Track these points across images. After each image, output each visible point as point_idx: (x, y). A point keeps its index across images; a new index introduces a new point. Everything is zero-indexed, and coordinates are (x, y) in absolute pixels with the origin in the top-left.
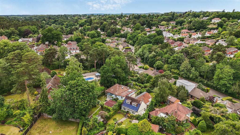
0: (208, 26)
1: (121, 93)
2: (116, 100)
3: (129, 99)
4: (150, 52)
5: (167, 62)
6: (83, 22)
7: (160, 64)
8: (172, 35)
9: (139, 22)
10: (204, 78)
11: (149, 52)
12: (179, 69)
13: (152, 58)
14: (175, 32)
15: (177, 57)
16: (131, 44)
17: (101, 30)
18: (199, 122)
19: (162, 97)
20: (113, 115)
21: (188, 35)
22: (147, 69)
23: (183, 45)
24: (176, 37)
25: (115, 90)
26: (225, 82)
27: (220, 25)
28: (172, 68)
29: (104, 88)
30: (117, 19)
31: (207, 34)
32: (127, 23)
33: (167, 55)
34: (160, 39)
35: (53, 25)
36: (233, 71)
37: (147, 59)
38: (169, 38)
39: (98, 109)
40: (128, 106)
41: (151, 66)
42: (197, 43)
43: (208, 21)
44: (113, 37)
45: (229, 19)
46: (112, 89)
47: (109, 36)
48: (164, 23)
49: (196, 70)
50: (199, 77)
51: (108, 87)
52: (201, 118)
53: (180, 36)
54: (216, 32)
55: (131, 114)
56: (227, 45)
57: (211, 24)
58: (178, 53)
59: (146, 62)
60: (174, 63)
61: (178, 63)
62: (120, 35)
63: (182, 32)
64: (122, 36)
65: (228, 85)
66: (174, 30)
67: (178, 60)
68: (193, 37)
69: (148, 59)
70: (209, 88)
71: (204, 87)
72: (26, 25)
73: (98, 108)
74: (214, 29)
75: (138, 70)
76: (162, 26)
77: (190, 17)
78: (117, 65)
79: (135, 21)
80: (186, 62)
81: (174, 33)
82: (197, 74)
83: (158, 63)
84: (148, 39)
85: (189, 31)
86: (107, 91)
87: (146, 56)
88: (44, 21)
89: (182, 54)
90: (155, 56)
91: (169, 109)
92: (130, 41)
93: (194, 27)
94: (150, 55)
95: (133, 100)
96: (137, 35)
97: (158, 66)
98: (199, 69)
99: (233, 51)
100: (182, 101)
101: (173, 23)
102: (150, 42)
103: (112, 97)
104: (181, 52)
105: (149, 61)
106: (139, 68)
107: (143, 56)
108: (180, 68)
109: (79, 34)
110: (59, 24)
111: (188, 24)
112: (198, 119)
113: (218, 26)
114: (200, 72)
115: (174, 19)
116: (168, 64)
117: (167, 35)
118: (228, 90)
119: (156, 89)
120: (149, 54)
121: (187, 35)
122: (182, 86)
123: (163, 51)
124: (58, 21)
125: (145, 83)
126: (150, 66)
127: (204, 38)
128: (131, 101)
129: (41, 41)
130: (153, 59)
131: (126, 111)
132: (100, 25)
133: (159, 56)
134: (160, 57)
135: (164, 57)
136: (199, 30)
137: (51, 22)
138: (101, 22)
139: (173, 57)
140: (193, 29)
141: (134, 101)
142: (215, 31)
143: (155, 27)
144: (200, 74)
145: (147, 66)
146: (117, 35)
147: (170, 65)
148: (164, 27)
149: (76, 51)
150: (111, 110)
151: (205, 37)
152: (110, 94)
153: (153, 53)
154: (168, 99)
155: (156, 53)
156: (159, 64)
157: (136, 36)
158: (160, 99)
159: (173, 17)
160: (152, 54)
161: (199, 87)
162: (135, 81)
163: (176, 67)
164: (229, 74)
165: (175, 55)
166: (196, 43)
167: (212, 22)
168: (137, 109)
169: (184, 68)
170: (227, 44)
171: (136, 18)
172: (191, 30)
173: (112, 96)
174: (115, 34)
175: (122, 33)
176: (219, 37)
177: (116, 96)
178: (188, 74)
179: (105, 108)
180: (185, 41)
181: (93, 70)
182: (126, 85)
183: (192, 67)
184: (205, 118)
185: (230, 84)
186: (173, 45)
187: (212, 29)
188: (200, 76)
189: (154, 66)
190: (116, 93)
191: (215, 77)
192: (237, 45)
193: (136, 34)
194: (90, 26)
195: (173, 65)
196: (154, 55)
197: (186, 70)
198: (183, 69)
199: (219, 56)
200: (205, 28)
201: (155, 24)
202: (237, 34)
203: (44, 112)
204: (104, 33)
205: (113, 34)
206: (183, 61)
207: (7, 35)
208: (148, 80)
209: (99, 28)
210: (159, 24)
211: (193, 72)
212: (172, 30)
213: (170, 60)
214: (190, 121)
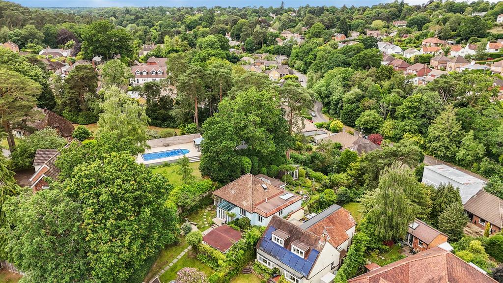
0: (489, 31)
1: (260, 203)
2: (242, 225)
3: (283, 229)
4: (347, 87)
5: (392, 114)
6: (195, 20)
7: (374, 118)
8: (398, 49)
9: (321, 21)
10: (497, 161)
11: (344, 86)
12: (424, 134)
13: (351, 103)
14: (408, 43)
15: (420, 101)
16: (299, 70)
17: (232, 36)
19: (391, 224)
21: (441, 51)
22: (337, 131)
23: (430, 74)
24: (411, 54)
25: (241, 193)
28: (405, 131)
29: (211, 182)
30: (271, 15)
31: (490, 49)
32: (291, 23)
33: (391, 97)
34: (373, 56)
35: (130, 25)
37: (339, 106)
38: (394, 56)
39: (183, 254)
41: (350, 121)
42: (467, 70)
43: (490, 19)
44: (258, 53)
46: (231, 191)
47: (250, 50)
48: (378, 23)
49: (476, 138)
50: (485, 159)
51: (223, 182)
53: (422, 52)
57: (496, 25)
58: (421, 91)
59: (336, 113)
60: (412, 116)
61: (423, 116)
62: (274, 48)
63: (423, 43)
64: (278, 52)
67: (423, 108)
68: (453, 54)
69: (342, 106)
72: (65, 22)
73: (183, 248)
75: (314, 133)
76: (375, 31)
77: (441, 11)
78: (252, 117)
79: (311, 18)
80: (448, 116)
81: (404, 45)
82: (480, 149)
83: (368, 116)
84: (342, 57)
85: (443, 42)
86: (218, 193)
87: (335, 97)
88: (113, 18)
89: (436, 93)
90: (359, 99)
91: (418, 271)
92: (298, 63)
93: (453, 33)
94: (348, 95)
95: (294, 234)
96: (315, 47)
97: (366, 123)
98: (485, 136)
100: (453, 236)
101: (400, 25)
102: (347, 64)
103: (232, 216)
104: (433, 89)
105: (342, 110)
106: (316, 128)
107: (328, 97)
108: (430, 129)
109: (177, 41)
110: (145, 24)
111: (440, 25)
114: (487, 145)
115: (402, 15)
116: (394, 118)
117: (388, 49)
119: (371, 197)
120: (344, 92)
121: (438, 50)
122: (450, 189)
123: (382, 86)
125: (332, 171)
126: (345, 124)
127: (482, 58)
128: (287, 236)
129: (82, 55)
130: (353, 105)
131: (271, 267)
132: (232, 26)
133: (370, 98)
134: (373, 101)
135: (384, 100)
136: (467, 39)
138: (234, 20)
139: (411, 102)
140: (450, 38)
141: (299, 238)
143: (358, 33)
144: (488, 150)
145: (338, 123)
146: (268, 48)
147: (401, 123)
148: (379, 32)
150: (220, 262)
151: (486, 55)
152: (224, 204)
153: (355, 90)
154: (410, 230)
155: (363, 91)
156: (371, 118)
157: (311, 50)
158: (382, 230)
159: (400, 11)
160: (351, 92)
161: (490, 188)
162: (304, 163)
163: (416, 127)
165: (415, 96)
166: (462, 68)
167: (498, 22)
168: (306, 265)
172: (447, 39)
173: (230, 212)
174: (264, 46)
175: (279, 44)
177: (243, 211)
178: (454, 149)
179: (205, 252)
180: (434, 63)
181: (189, 129)
183: (465, 128)
186: (405, 72)
187: (500, 39)
188: (489, 154)
189: (356, 122)
190: (245, 203)
193: (312, 47)
194: (208, 29)
195: (410, 121)
196: (357, 95)
197: (448, 136)
198: (437, 134)
200: (483, 36)
201: (358, 26)
204: (238, 43)
205: (260, 46)
206: (438, 113)
207: (18, 40)
208: (341, 162)
209: (228, 33)
210: (367, 25)
211: (468, 143)
212: (400, 39)
213: (399, 110)
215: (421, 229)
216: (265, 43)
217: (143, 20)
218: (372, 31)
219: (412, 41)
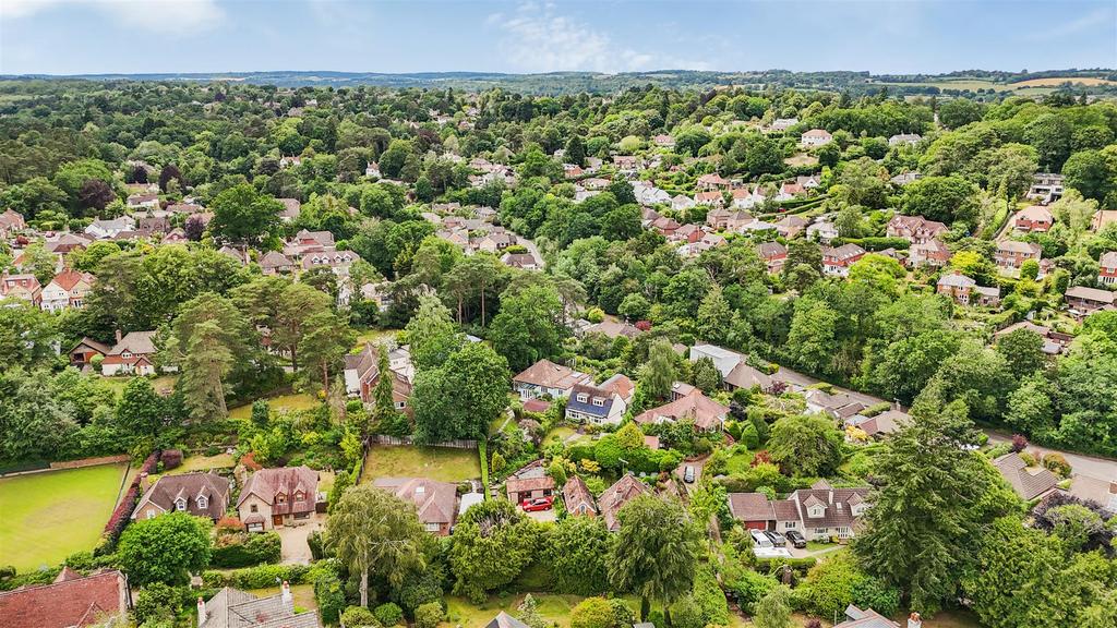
0: (787, 161)
2: (549, 398)
3: (583, 392)
4: (604, 265)
5: (657, 296)
6: (293, 134)
7: (639, 303)
8: (663, 195)
9: (535, 138)
10: (764, 339)
11: (598, 264)
12: (694, 317)
13: (611, 286)
14: (677, 183)
15: (687, 279)
16: (519, 232)
17: (382, 170)
18: (743, 430)
19: (660, 384)
20: (549, 431)
21: (722, 198)
22: (599, 322)
23: (703, 239)
24: (682, 205)
25: (541, 374)
26: (815, 345)
27: (829, 158)
28: (674, 315)
30: (432, 113)
31: (784, 196)
32: (483, 141)
34: (630, 216)
36: (833, 316)
37: (596, 289)
38: (658, 208)
39: (507, 421)
40: (582, 406)
41: (611, 310)
42: (749, 230)
43: (790, 141)
44: (439, 203)
45: (857, 135)
46: (530, 374)
47: (424, 197)
48: (630, 140)
49: (743, 316)
50: (753, 338)
51: (518, 371)
52: (747, 422)
53: (695, 202)
54: (812, 182)
55: (593, 424)
56: (836, 236)
57: (799, 150)
58: (689, 268)
59: (591, 299)
60: (680, 298)
61: (692, 297)
62: (468, 192)
63: (699, 182)
64: (478, 199)
65: (823, 353)
66: (670, 174)
67: (691, 288)
68: (736, 203)
69: (599, 290)
70: (775, 366)
71: (762, 363)
73: (506, 419)
74: (807, 173)
76: (627, 157)
77: (727, 117)
79: (519, 131)
80: (715, 296)
81: (671, 186)
82: (747, 327)
83: (632, 300)
84: (587, 217)
85: (724, 182)
86: (519, 378)
89: (703, 270)
90: (620, 279)
91: (678, 409)
92: (517, 222)
93: (740, 165)
94: (606, 276)
95: (593, 393)
96: (541, 196)
97: (631, 309)
98: (751, 314)
99: (851, 255)
100: (706, 392)
101: (665, 143)
102: (596, 229)
103: (536, 394)
104: (700, 266)
105: (600, 294)
106: (573, 320)
108: (699, 311)
110: (172, 138)
111: (721, 153)
112: (741, 425)
113: (820, 162)
114: (754, 324)
115: (669, 121)
116: (661, 301)
117: (645, 193)
118: (822, 366)
119: (644, 369)
120: (600, 272)
121: (717, 197)
122: (706, 360)
123: (644, 262)
124: (161, 124)
125: (606, 358)
126: (606, 312)
127: (772, 210)
128: (588, 395)
130: (613, 288)
131: (579, 419)
133: (633, 278)
134: (635, 282)
135: (648, 280)
136: (758, 176)
137: (129, 131)
138: (377, 136)
139: (677, 281)
140: (736, 173)
141: (598, 395)
142: (811, 179)
143: (600, 161)
144: (755, 328)
145: (597, 311)
146: (457, 194)
147: (669, 307)
148: (633, 158)
150: (542, 419)
151: (777, 204)
152: (526, 385)
153: (613, 268)
154: (674, 390)
155: (622, 269)
156: (636, 303)
157: (535, 201)
158: (654, 389)
159: (664, 114)
160: (609, 271)
161: (751, 364)
162: (579, 353)
163: (686, 310)
164: (824, 323)
165: (681, 275)
166: (745, 228)
167: (801, 146)
168: (605, 410)
169: (713, 311)
170: (839, 233)
171: (514, 115)
172: (732, 175)
173: (534, 391)
174: (449, 190)
175: (474, 184)
176: (818, 206)
177: (544, 388)
178: (724, 330)
180: (710, 219)
182: (562, 363)
183: (732, 308)
184: (755, 422)
185: (827, 349)
186: (673, 237)
187: (802, 174)
188: (757, 333)
189: (619, 310)
190: (544, 382)
191: (792, 334)
192: (867, 236)
193: (536, 194)
194: (333, 157)
195: (678, 304)
196: (617, 275)
197: (717, 317)
198: (707, 316)
199: (802, 275)
200: (778, 171)
201: (599, 148)
202: (871, 197)
203: (383, 433)
204: (398, 184)
205: (441, 189)
206: (706, 292)
207: (21, 205)
208: (614, 348)
209: (371, 163)
210: (613, 145)
211: (736, 322)
212: (665, 174)
213: (666, 291)
214: (725, 431)
215: (677, 386)
216: (449, 184)
218: (623, 159)
219: (684, 179)
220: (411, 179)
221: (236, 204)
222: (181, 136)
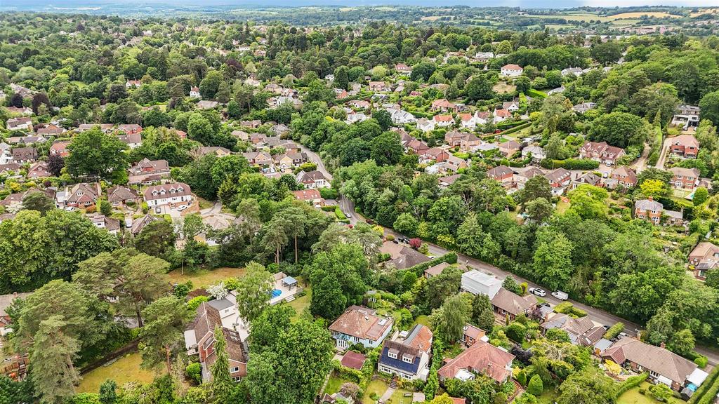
0: (494, 90)
1: (368, 331)
2: (361, 349)
3: (394, 348)
4: (380, 187)
5: (424, 215)
7: (410, 221)
8: (410, 117)
10: (511, 257)
11: (375, 187)
12: (454, 235)
13: (387, 204)
14: (418, 106)
15: (447, 204)
16: (307, 146)
17: (202, 93)
18: (529, 378)
21: (453, 120)
23: (449, 160)
24: (425, 126)
25: (352, 326)
26: (558, 270)
27: (523, 88)
28: (438, 232)
29: (324, 320)
30: (235, 43)
31: (498, 119)
32: (274, 69)
33: (422, 199)
34: (393, 143)
36: (570, 246)
37: (374, 207)
39: (329, 376)
40: (392, 362)
42: (479, 150)
43: (494, 74)
44: (245, 120)
45: (541, 69)
47: (234, 115)
48: (380, 69)
49: (493, 238)
50: (502, 255)
51: (331, 318)
52: (530, 369)
53: (435, 123)
54: (514, 106)
55: (403, 379)
56: (545, 157)
57: (501, 80)
59: (371, 214)
60: (442, 219)
61: (452, 218)
62: (266, 112)
63: (433, 105)
64: (274, 118)
65: (564, 277)
66: (411, 97)
67: (450, 212)
68: (464, 124)
69: (377, 207)
70: (525, 283)
74: (509, 99)
76: (378, 83)
80: (471, 220)
81: (414, 108)
82: (498, 248)
83: (404, 219)
85: (451, 105)
86: (333, 327)
87: (368, 198)
89: (460, 198)
90: (393, 200)
92: (305, 138)
93: (460, 91)
94: (382, 197)
95: (402, 349)
96: (322, 118)
97: (404, 226)
98: (500, 236)
99: (562, 178)
100: (487, 331)
101: (403, 71)
102: (367, 150)
103: (350, 344)
104: (456, 192)
105: (378, 211)
107: (361, 197)
108: (458, 232)
109: (164, 132)
111: (447, 82)
112: (526, 372)
113: (517, 90)
114: (502, 244)
115: (403, 53)
116: (427, 220)
117: (401, 117)
120: (377, 193)
121: (449, 119)
122: (483, 297)
123: (410, 185)
124: (36, 52)
125: (399, 291)
126: (383, 225)
127: (490, 131)
128: (398, 352)
129: (67, 172)
130: (389, 207)
131: (391, 373)
133: (403, 199)
134: (406, 204)
135: (415, 202)
136: (476, 101)
137: (12, 58)
138: (197, 66)
139: (439, 206)
141: (405, 352)
142: (513, 103)
143: (359, 85)
144: (504, 248)
145: (379, 229)
146: (259, 113)
147: (434, 225)
148: (382, 83)
149: (184, 197)
150: (359, 376)
151: (494, 127)
152: (342, 335)
153: (387, 191)
154: (463, 332)
155: (395, 192)
156: (408, 222)
157: (318, 123)
158: (450, 336)
159: (399, 47)
160: (384, 194)
161: (506, 286)
162: (377, 287)
163: (447, 229)
164: (565, 252)
165: (442, 200)
166: (475, 148)
167: (501, 76)
168: (413, 368)
169: (469, 233)
170: (547, 155)
171: (293, 45)
172: (456, 100)
173: (349, 341)
174: (253, 111)
175: (270, 105)
177: (356, 338)
178: (478, 248)
179: (345, 372)
180: (448, 139)
181: (272, 269)
183: (485, 230)
184: (539, 370)
185: (566, 273)
186: (424, 156)
187: (506, 100)
188: (504, 251)
189: (394, 226)
190: (356, 332)
191: (536, 258)
192: (567, 158)
193: (318, 117)
195: (441, 223)
196: (390, 197)
197: (474, 238)
198: (464, 237)
199: (541, 207)
200: (489, 97)
201: (358, 75)
202: (563, 123)
204: (214, 104)
205: (246, 110)
208: (405, 282)
209: (193, 87)
210: (367, 72)
211: (488, 243)
212: (407, 97)
213: (431, 214)
214: (513, 378)
215: (471, 330)
216: (252, 105)
217: (41, 57)
218: (375, 83)
219: (422, 102)
220: (223, 101)
221: (88, 148)
222: (51, 62)
